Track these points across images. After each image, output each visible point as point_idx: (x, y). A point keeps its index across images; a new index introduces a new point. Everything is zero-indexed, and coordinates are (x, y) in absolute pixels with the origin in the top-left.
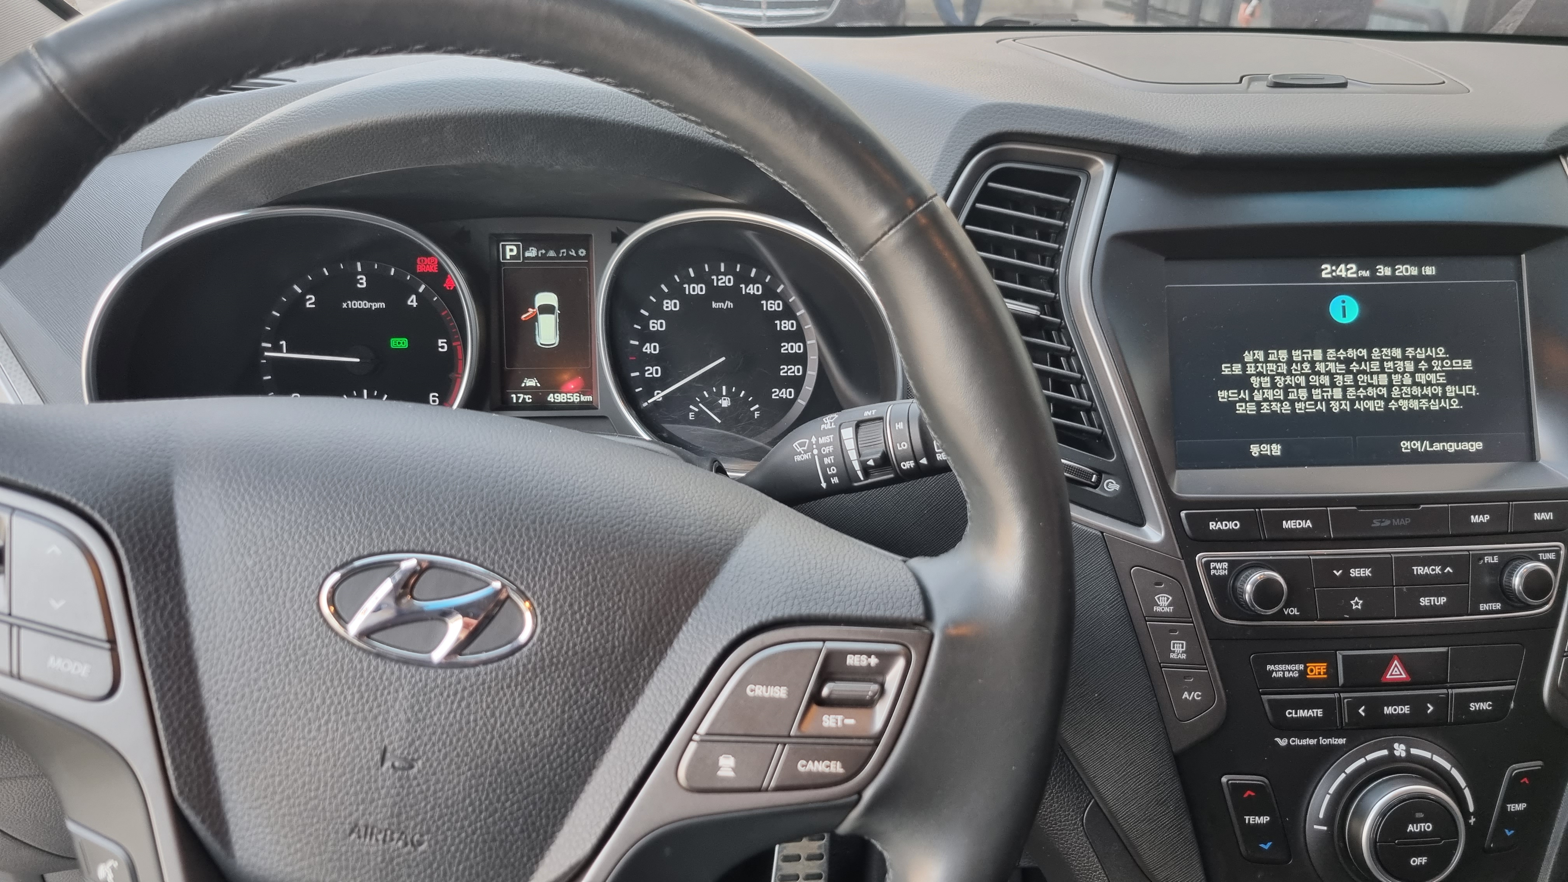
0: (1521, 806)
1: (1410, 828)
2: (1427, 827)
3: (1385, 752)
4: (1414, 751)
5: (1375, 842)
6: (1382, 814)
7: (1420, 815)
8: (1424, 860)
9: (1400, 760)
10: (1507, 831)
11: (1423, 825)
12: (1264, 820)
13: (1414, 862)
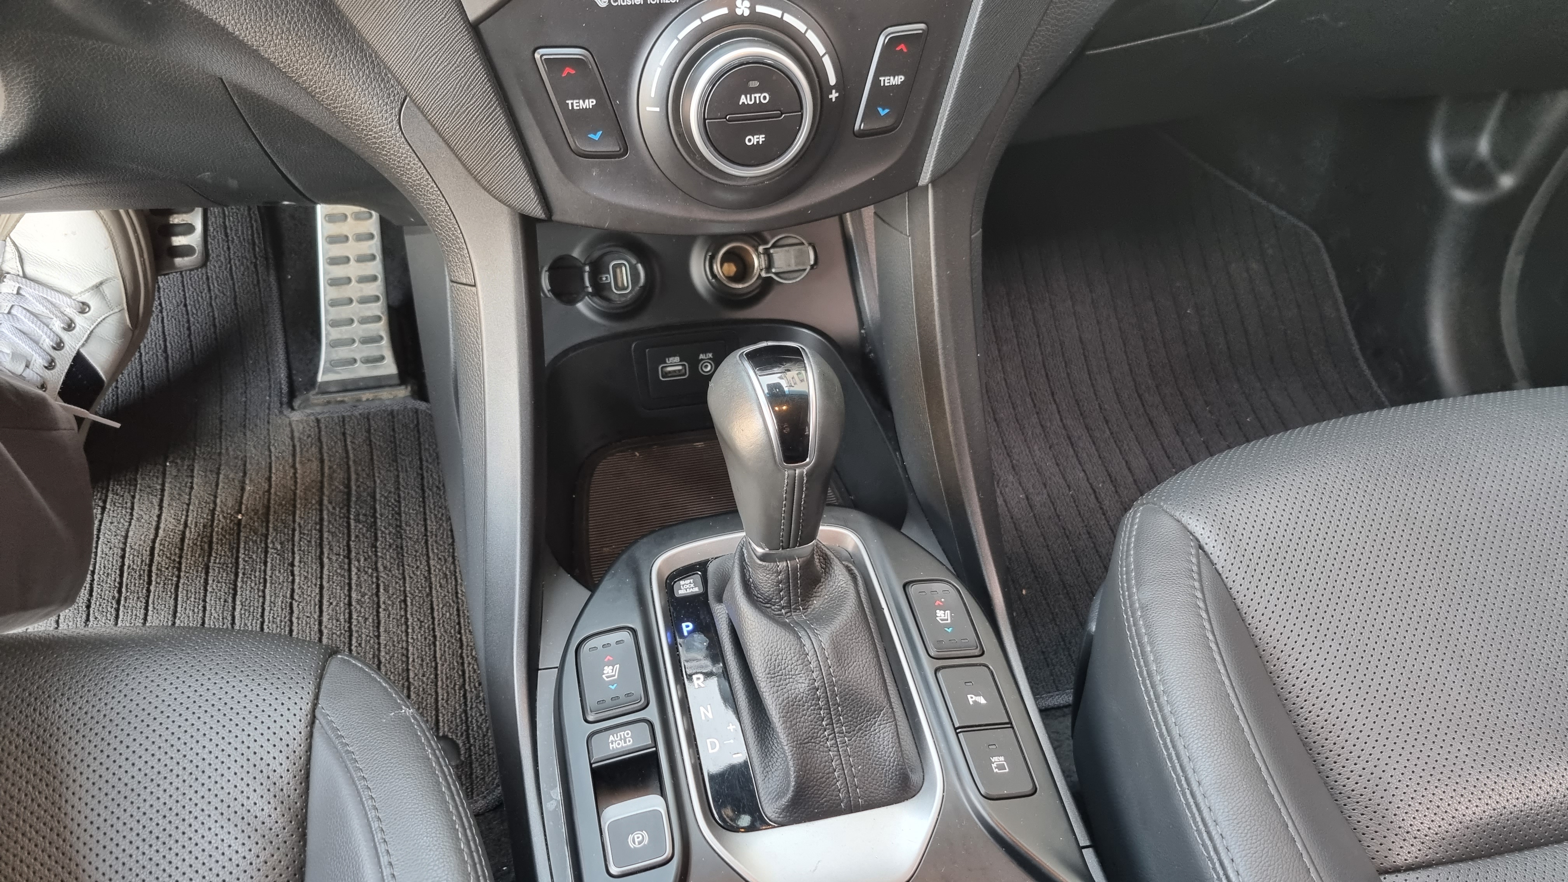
0: (899, 80)
1: (743, 99)
2: (764, 98)
3: (724, 11)
4: (760, 9)
5: (705, 120)
6: (713, 82)
7: (755, 84)
8: (761, 138)
9: (742, 20)
10: (880, 109)
11: (757, 95)
12: (590, 103)
13: (750, 140)
